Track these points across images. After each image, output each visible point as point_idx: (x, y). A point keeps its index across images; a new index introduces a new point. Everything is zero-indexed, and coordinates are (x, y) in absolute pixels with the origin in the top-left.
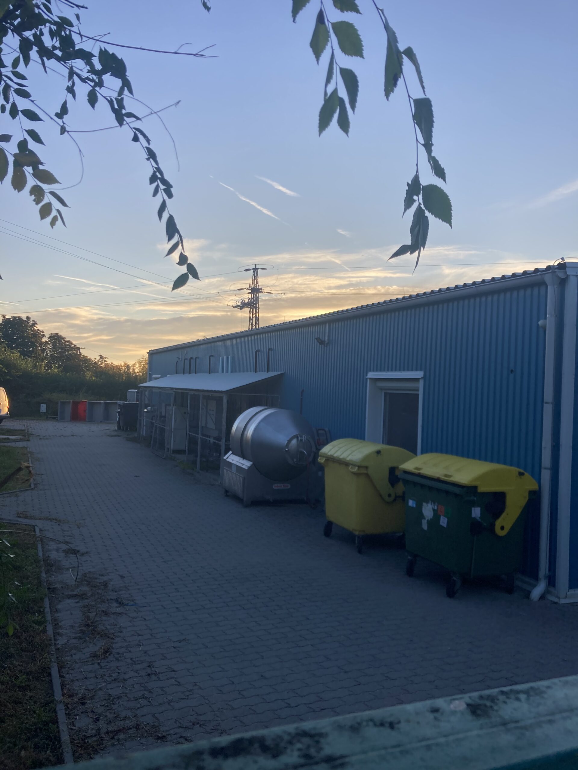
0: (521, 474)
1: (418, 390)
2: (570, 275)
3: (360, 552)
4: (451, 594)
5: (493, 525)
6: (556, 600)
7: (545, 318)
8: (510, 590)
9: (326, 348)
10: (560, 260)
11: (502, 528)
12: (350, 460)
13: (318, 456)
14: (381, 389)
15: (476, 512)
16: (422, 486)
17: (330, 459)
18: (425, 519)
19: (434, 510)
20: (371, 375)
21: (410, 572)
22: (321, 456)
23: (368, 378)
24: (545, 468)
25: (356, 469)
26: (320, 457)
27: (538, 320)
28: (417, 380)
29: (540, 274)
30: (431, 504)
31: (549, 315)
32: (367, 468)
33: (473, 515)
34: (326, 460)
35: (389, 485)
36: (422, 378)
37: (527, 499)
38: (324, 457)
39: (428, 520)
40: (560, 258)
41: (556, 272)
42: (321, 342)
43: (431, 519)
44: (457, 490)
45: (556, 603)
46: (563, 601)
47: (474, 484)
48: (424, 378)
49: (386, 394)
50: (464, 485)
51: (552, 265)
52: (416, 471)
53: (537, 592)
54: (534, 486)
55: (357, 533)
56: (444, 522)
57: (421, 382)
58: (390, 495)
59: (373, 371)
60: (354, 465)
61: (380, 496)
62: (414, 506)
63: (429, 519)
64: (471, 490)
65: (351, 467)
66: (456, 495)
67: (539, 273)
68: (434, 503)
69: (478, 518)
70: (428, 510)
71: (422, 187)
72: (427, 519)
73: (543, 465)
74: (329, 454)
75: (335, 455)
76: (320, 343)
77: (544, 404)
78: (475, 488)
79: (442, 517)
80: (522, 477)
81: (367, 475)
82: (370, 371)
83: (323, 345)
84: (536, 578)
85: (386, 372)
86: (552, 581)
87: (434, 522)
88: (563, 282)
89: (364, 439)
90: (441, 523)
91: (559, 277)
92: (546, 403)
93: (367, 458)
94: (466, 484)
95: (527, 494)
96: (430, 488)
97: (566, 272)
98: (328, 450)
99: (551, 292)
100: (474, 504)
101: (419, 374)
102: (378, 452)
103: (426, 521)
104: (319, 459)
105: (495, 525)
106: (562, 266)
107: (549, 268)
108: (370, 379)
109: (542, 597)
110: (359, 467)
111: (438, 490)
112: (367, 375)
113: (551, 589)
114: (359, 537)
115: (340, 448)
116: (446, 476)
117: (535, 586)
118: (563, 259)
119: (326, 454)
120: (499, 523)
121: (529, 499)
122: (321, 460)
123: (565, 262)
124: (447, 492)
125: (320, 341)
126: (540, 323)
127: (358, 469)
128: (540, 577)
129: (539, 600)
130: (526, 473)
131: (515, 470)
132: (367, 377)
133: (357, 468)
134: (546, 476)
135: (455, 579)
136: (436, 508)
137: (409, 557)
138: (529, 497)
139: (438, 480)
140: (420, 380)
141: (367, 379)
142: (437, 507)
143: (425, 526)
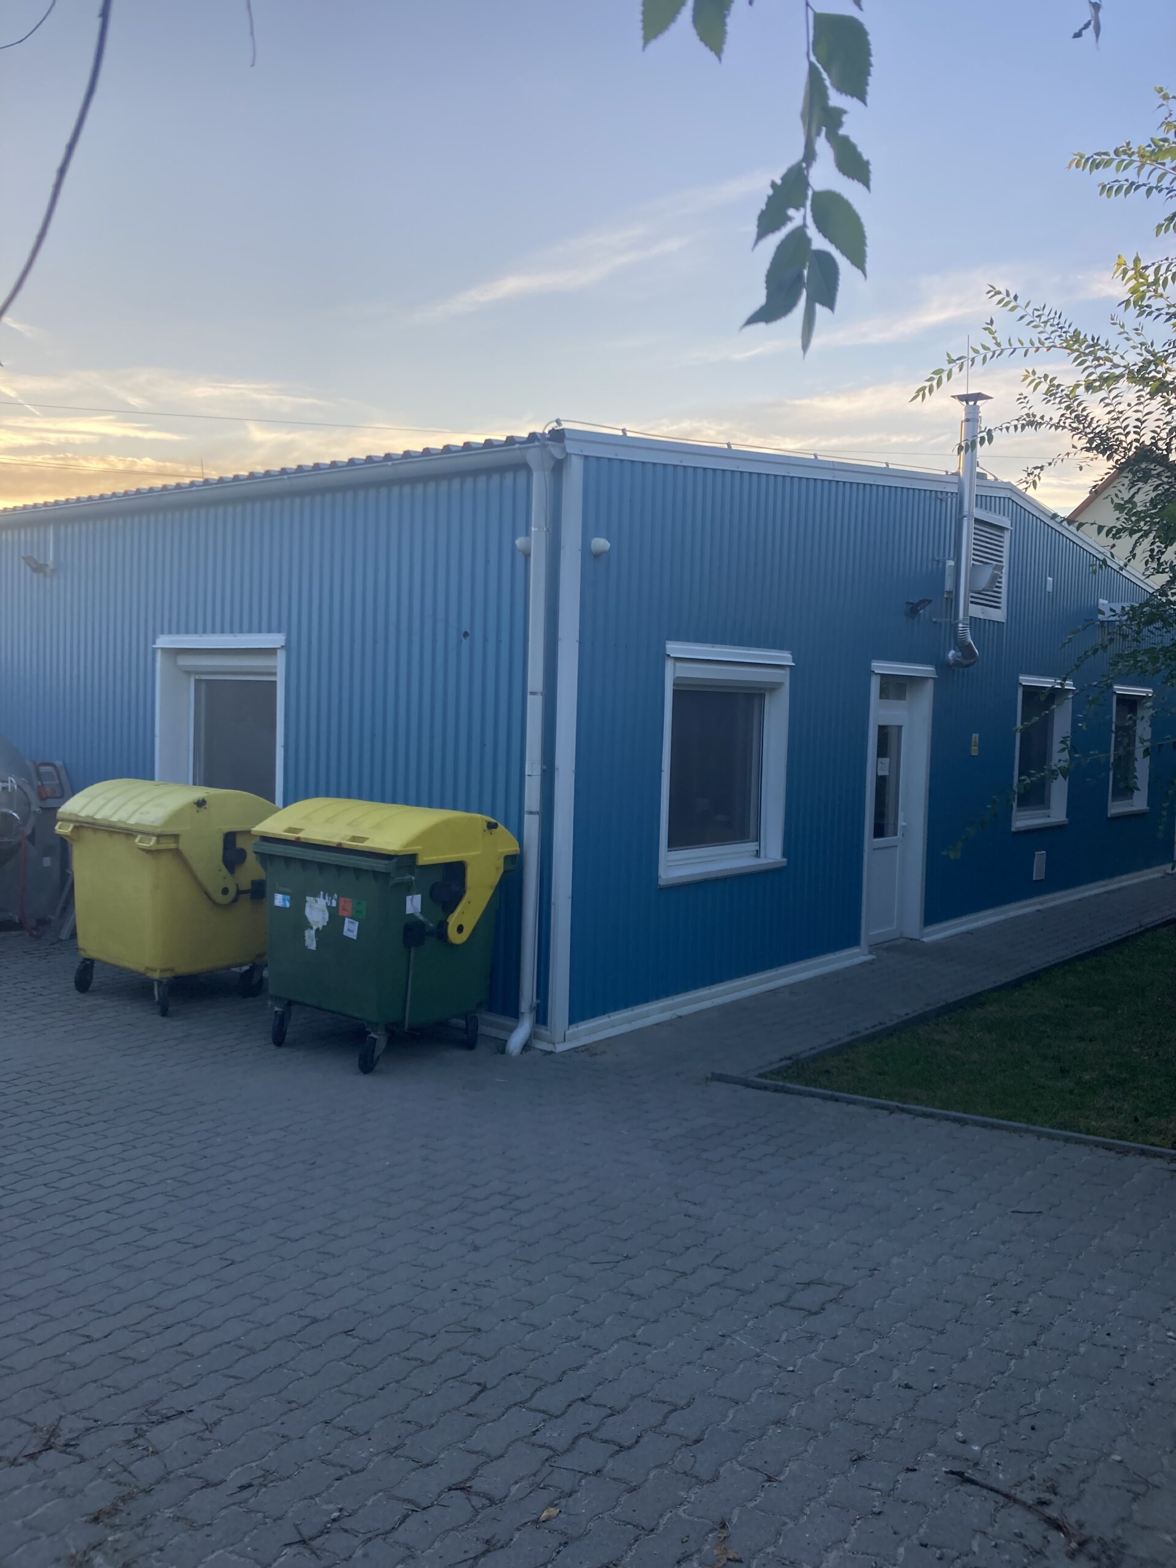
0: (491, 826)
1: (275, 674)
2: (571, 454)
3: (164, 1013)
4: (367, 1066)
5: (443, 925)
6: (548, 1047)
7: (527, 533)
8: (470, 1044)
9: (48, 580)
10: (555, 424)
11: (460, 929)
12: (137, 824)
13: (56, 821)
14: (188, 673)
15: (414, 904)
16: (304, 863)
17: (84, 826)
18: (312, 928)
19: (329, 908)
20: (164, 641)
21: (279, 1039)
22: (62, 820)
23: (158, 648)
24: (531, 813)
25: (152, 842)
26: (59, 823)
27: (514, 538)
28: (271, 652)
29: (520, 449)
30: (324, 898)
31: (535, 527)
32: (176, 837)
33: (409, 910)
34: (75, 828)
35: (225, 870)
36: (282, 646)
37: (501, 871)
38: (70, 821)
39: (317, 930)
40: (554, 419)
41: (548, 445)
42: (38, 568)
43: (324, 926)
44: (380, 865)
45: (551, 1053)
46: (560, 1048)
47: (412, 849)
48: (287, 647)
49: (197, 682)
50: (393, 854)
51: (541, 431)
52: (291, 836)
53: (517, 1039)
54: (513, 848)
55: (156, 975)
56: (351, 929)
57: (281, 656)
58: (225, 891)
59: (170, 632)
60: (147, 834)
61: (206, 893)
62: (288, 905)
63: (321, 927)
64: (406, 861)
65: (141, 838)
66: (376, 874)
67: (517, 446)
68: (331, 895)
69: (418, 915)
70: (317, 911)
71: (810, 193)
72: (315, 928)
73: (526, 808)
74: (83, 814)
75: (98, 816)
76: (35, 570)
77: (529, 697)
78: (413, 857)
79: (347, 920)
80: (494, 830)
81: (177, 853)
82: (162, 633)
83: (41, 575)
84: (516, 1014)
85: (201, 636)
86: (541, 1016)
87: (331, 931)
88: (558, 467)
89: (152, 778)
90: (346, 933)
91: (553, 457)
92: (533, 693)
93: (176, 816)
94: (396, 851)
95: (501, 863)
96: (322, 866)
97: (564, 449)
98: (78, 806)
99: (539, 482)
100: (409, 889)
101: (276, 640)
102: (201, 803)
103: (313, 932)
104: (56, 828)
105: (447, 924)
106: (558, 435)
107: (533, 436)
108: (163, 649)
109: (526, 1047)
110: (159, 836)
111: (340, 869)
112: (154, 643)
113: (542, 1030)
114: (160, 982)
115: (109, 800)
116: (354, 839)
117: (512, 1030)
118: (558, 422)
119: (77, 815)
120: (453, 921)
121: (505, 872)
122: (62, 829)
123: (563, 429)
124: (358, 872)
125: (35, 566)
126: (520, 542)
127: (158, 842)
128: (523, 1011)
129: (521, 1053)
130: (499, 824)
131: (481, 819)
132: (154, 646)
133: (154, 839)
134: (532, 826)
135: (375, 1036)
136: (334, 904)
137: (276, 1009)
138: (504, 868)
139: (339, 849)
140: (279, 651)
141: (154, 650)
142: (338, 901)
143: (311, 943)
